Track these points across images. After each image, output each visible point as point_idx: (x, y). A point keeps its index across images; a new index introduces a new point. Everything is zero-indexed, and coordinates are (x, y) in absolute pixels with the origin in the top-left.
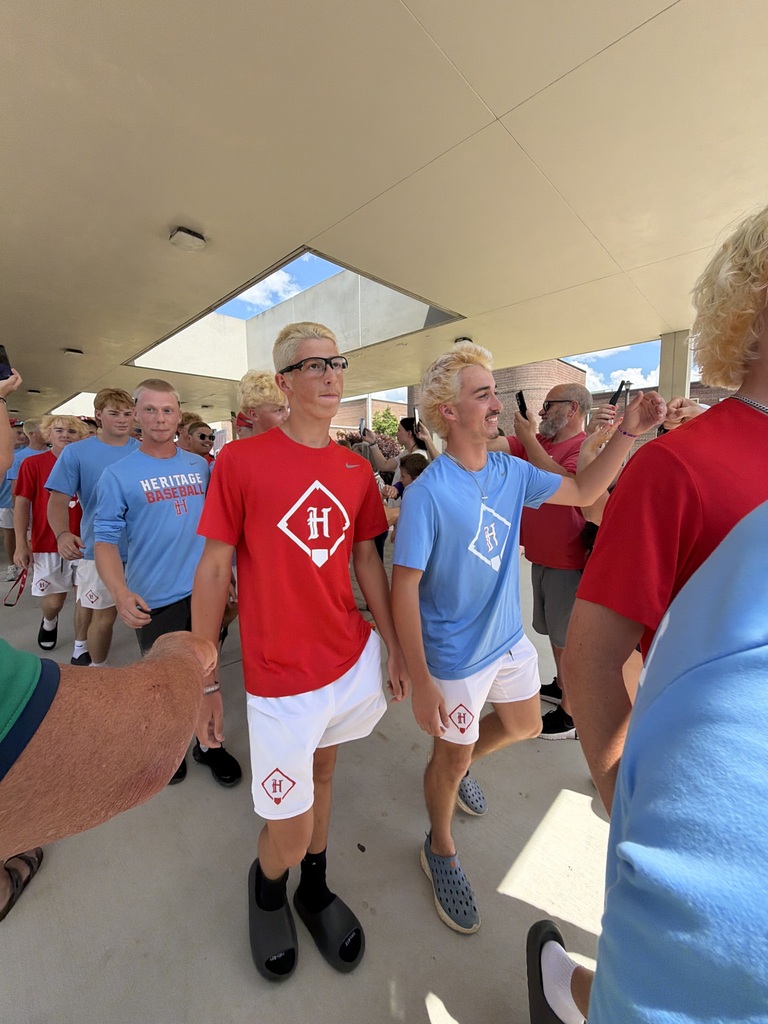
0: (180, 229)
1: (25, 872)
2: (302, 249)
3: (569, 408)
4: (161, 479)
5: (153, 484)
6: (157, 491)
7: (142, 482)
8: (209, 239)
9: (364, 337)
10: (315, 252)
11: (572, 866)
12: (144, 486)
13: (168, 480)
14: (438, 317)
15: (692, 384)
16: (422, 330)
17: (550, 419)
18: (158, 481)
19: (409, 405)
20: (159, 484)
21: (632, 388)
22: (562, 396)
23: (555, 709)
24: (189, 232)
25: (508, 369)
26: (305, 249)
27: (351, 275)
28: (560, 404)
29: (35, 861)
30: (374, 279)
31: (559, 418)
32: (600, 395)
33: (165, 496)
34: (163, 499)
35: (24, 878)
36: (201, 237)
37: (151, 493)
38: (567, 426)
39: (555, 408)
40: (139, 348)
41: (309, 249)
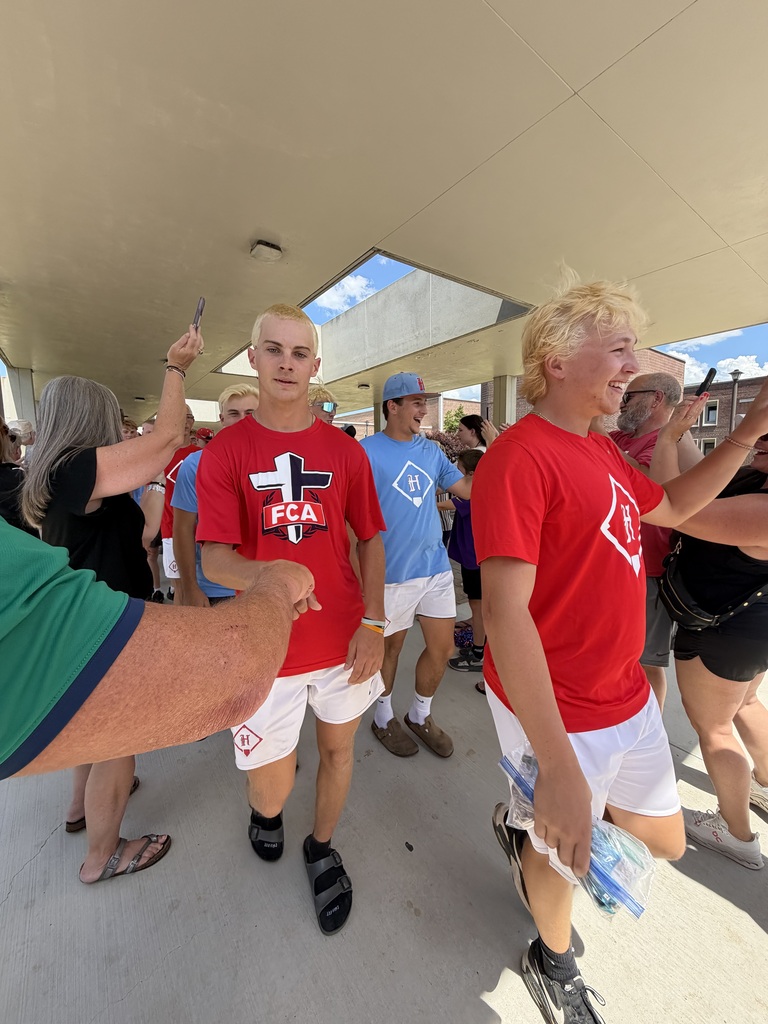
0: (260, 242)
2: (371, 252)
3: (652, 398)
8: (285, 250)
9: (434, 336)
10: (386, 254)
14: (511, 310)
16: (495, 325)
17: (630, 411)
19: (482, 404)
21: (742, 377)
22: (644, 386)
24: (267, 244)
26: (375, 251)
27: (422, 274)
28: (642, 394)
30: (443, 275)
31: (641, 410)
36: (278, 248)
38: (650, 418)
39: (635, 399)
40: (225, 356)
41: (379, 250)
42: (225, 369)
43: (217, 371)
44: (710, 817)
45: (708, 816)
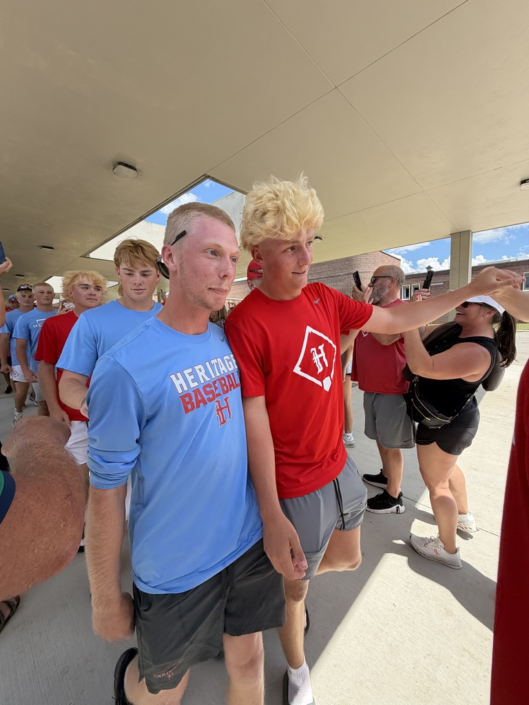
0: (120, 163)
1: (7, 612)
2: (204, 177)
3: (389, 281)
4: (197, 368)
5: (190, 378)
6: (197, 391)
7: (173, 377)
8: (140, 171)
10: (213, 179)
11: (395, 604)
12: (177, 383)
13: (205, 367)
15: (473, 267)
17: (376, 289)
18: (194, 373)
20: (196, 379)
21: (432, 270)
22: (384, 273)
23: (382, 492)
24: (126, 165)
25: (347, 258)
26: (207, 177)
27: (238, 195)
28: (383, 278)
29: (14, 605)
31: (382, 288)
32: (410, 276)
33: (206, 397)
34: (205, 403)
35: (6, 616)
36: (135, 169)
37: (188, 395)
38: (388, 294)
40: (92, 245)
41: (209, 177)
42: (92, 255)
43: (86, 256)
44: (433, 541)
45: (431, 540)
